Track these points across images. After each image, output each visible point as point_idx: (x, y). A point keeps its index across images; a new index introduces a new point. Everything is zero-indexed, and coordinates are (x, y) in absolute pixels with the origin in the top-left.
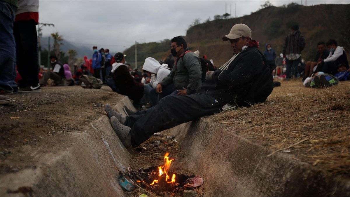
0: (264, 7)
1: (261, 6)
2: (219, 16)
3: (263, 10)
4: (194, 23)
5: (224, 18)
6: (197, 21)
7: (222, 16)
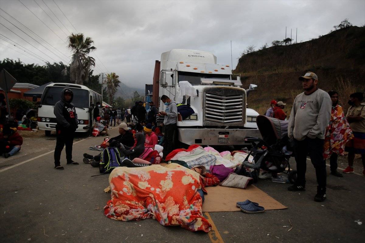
0: (339, 28)
1: (335, 27)
2: (278, 42)
3: (337, 31)
4: (246, 51)
5: (284, 44)
6: (251, 49)
7: (282, 42)
